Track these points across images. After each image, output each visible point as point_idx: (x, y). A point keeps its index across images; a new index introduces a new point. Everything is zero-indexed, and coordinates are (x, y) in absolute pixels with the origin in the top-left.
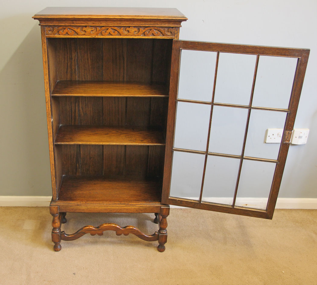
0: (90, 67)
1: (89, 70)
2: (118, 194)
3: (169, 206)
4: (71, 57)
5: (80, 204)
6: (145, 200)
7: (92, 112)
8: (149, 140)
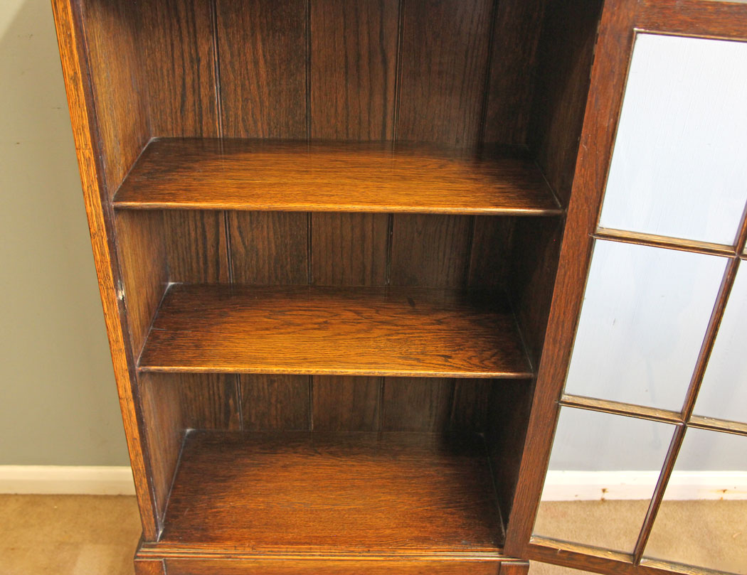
0: (266, 90)
1: (262, 103)
2: (358, 511)
3: (528, 562)
4: (194, 56)
5: (235, 554)
6: (449, 539)
7: (273, 245)
8: (470, 354)
